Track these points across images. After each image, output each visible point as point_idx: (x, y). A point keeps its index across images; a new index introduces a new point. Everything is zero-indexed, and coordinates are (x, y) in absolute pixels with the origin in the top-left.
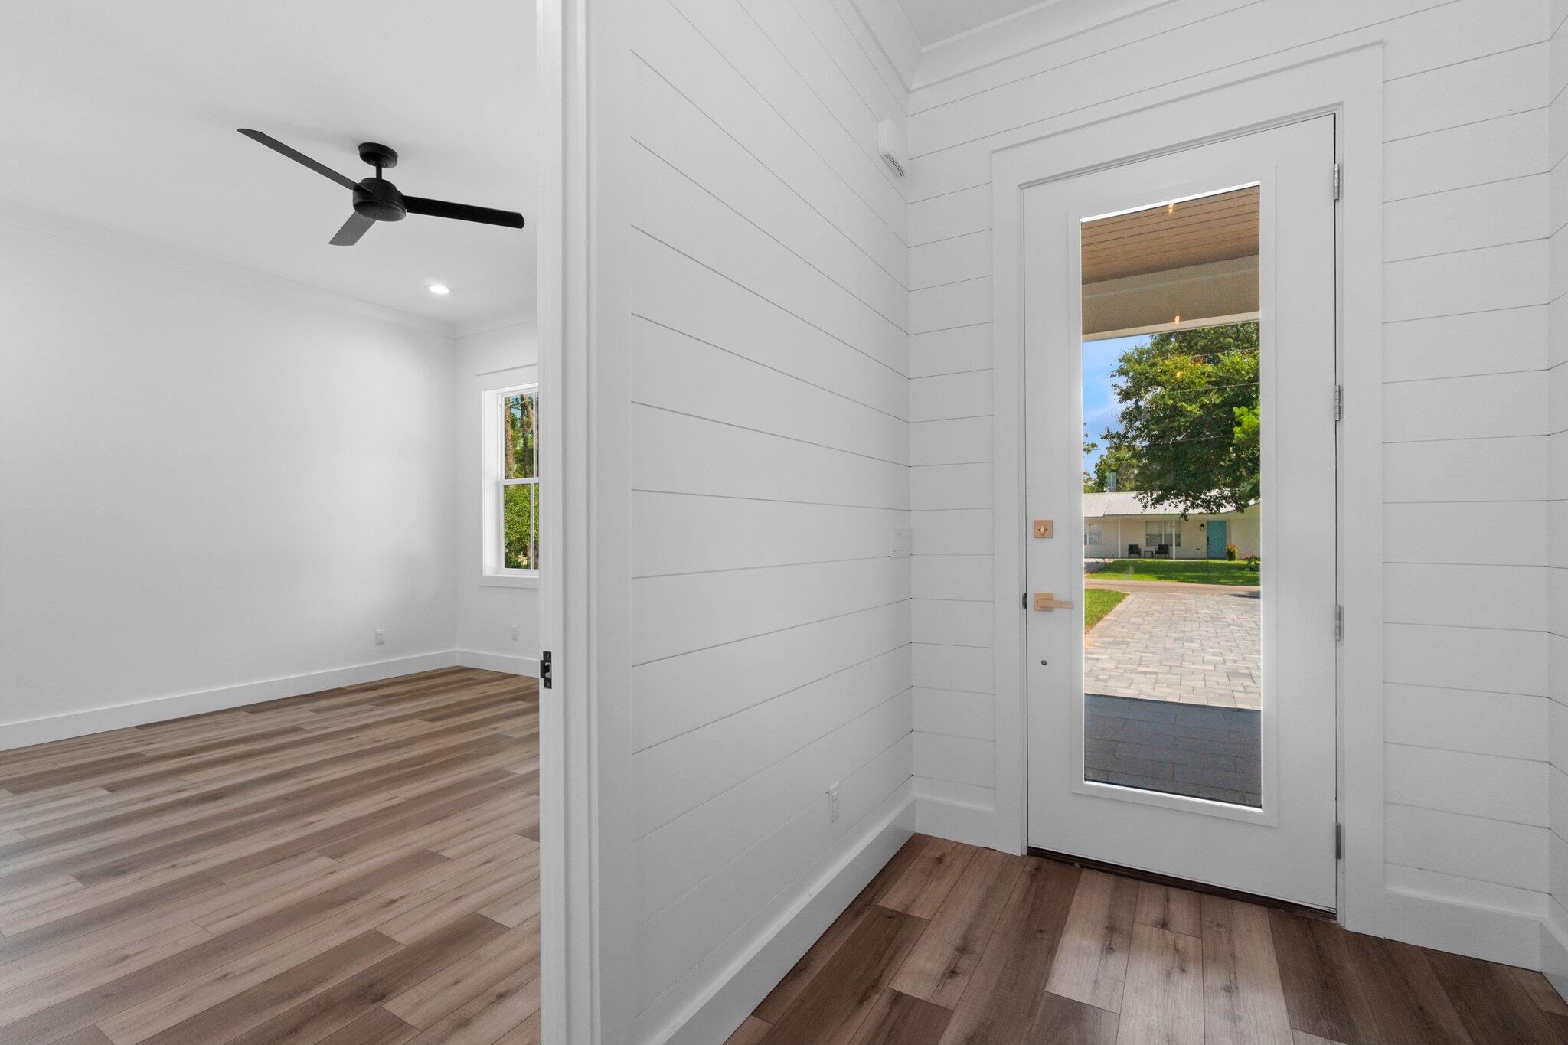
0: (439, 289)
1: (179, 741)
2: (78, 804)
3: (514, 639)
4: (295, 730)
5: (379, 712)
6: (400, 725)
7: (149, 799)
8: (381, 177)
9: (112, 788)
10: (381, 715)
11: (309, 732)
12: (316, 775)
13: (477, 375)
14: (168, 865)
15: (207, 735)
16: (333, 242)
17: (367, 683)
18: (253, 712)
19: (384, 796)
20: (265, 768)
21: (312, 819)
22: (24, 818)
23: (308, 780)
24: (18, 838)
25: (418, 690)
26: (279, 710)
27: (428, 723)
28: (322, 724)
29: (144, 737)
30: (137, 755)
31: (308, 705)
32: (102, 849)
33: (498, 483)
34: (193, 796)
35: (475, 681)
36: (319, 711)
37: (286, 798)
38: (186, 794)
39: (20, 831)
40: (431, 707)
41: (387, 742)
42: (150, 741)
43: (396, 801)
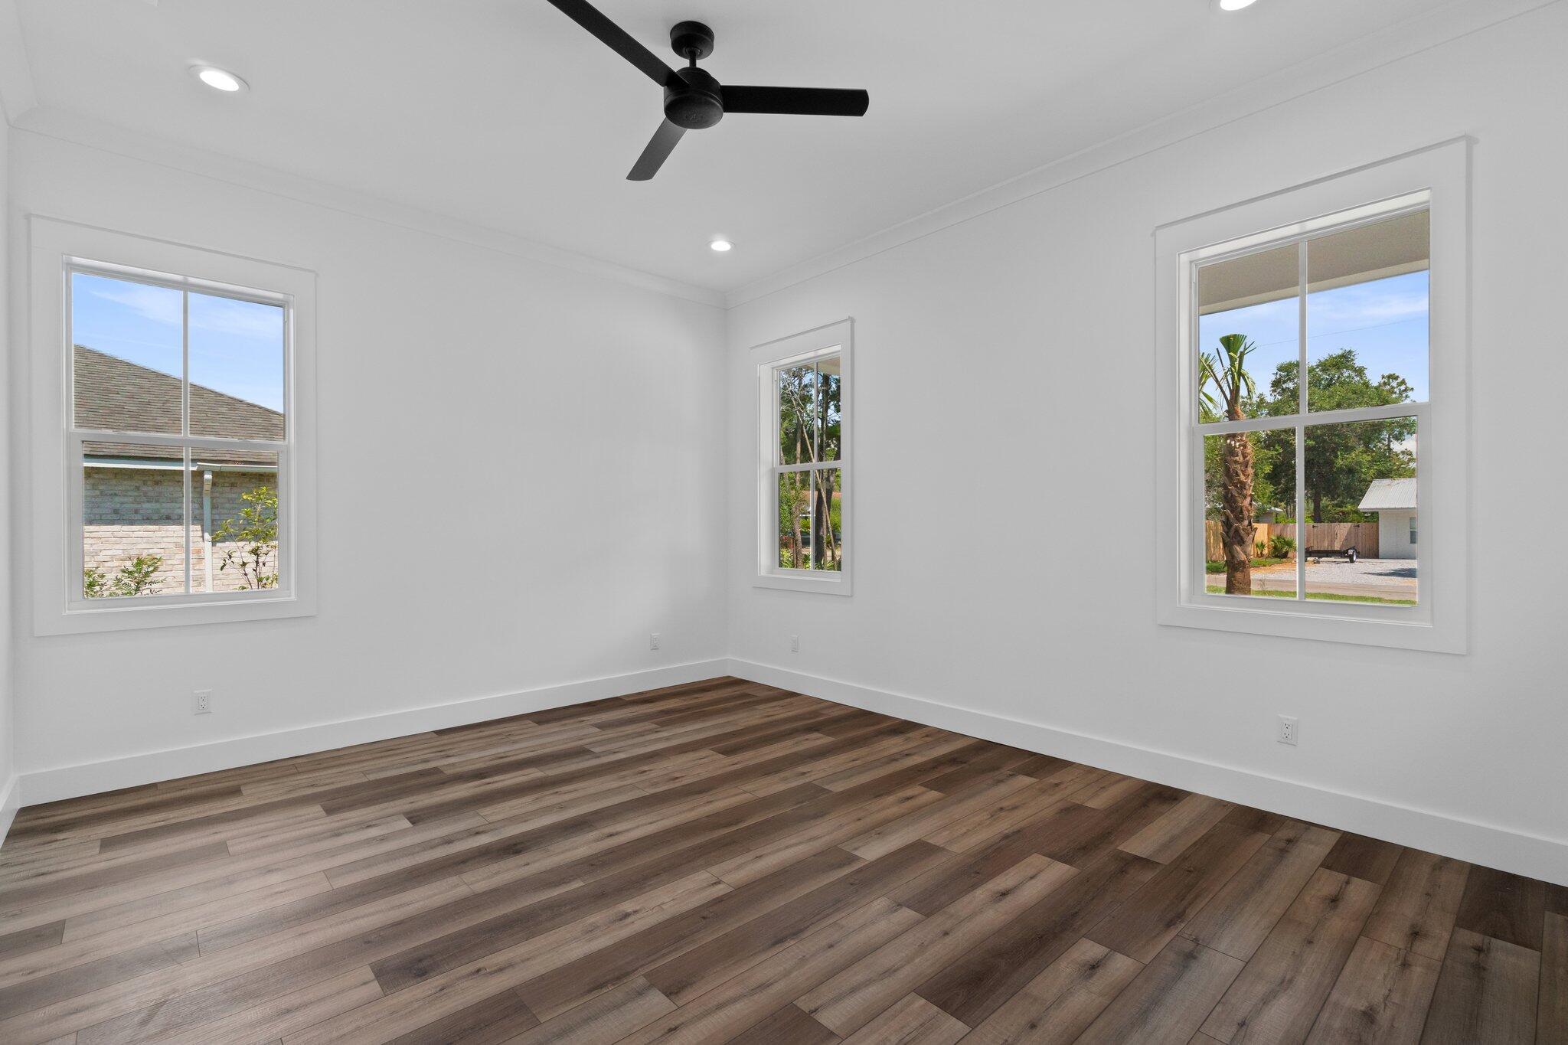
0: (721, 246)
1: (475, 755)
2: (383, 839)
3: (794, 650)
4: (581, 752)
5: (665, 734)
6: (691, 756)
7: (448, 841)
8: (695, 65)
9: (416, 818)
10: (667, 739)
11: (597, 756)
12: (619, 827)
13: (752, 348)
14: (472, 967)
15: (501, 750)
16: (628, 178)
17: (642, 693)
18: (539, 723)
19: (703, 877)
20: (562, 807)
21: (627, 906)
22: (333, 853)
23: (611, 835)
24: (324, 887)
25: (698, 706)
26: (563, 722)
27: (721, 756)
28: (609, 747)
29: (442, 745)
30: (436, 771)
31: (591, 717)
32: (401, 923)
33: (773, 470)
34: (491, 844)
35: (755, 699)
36: (602, 726)
37: (592, 863)
38: (484, 840)
39: (329, 874)
40: (720, 731)
41: (685, 782)
42: (448, 753)
43: (720, 890)
